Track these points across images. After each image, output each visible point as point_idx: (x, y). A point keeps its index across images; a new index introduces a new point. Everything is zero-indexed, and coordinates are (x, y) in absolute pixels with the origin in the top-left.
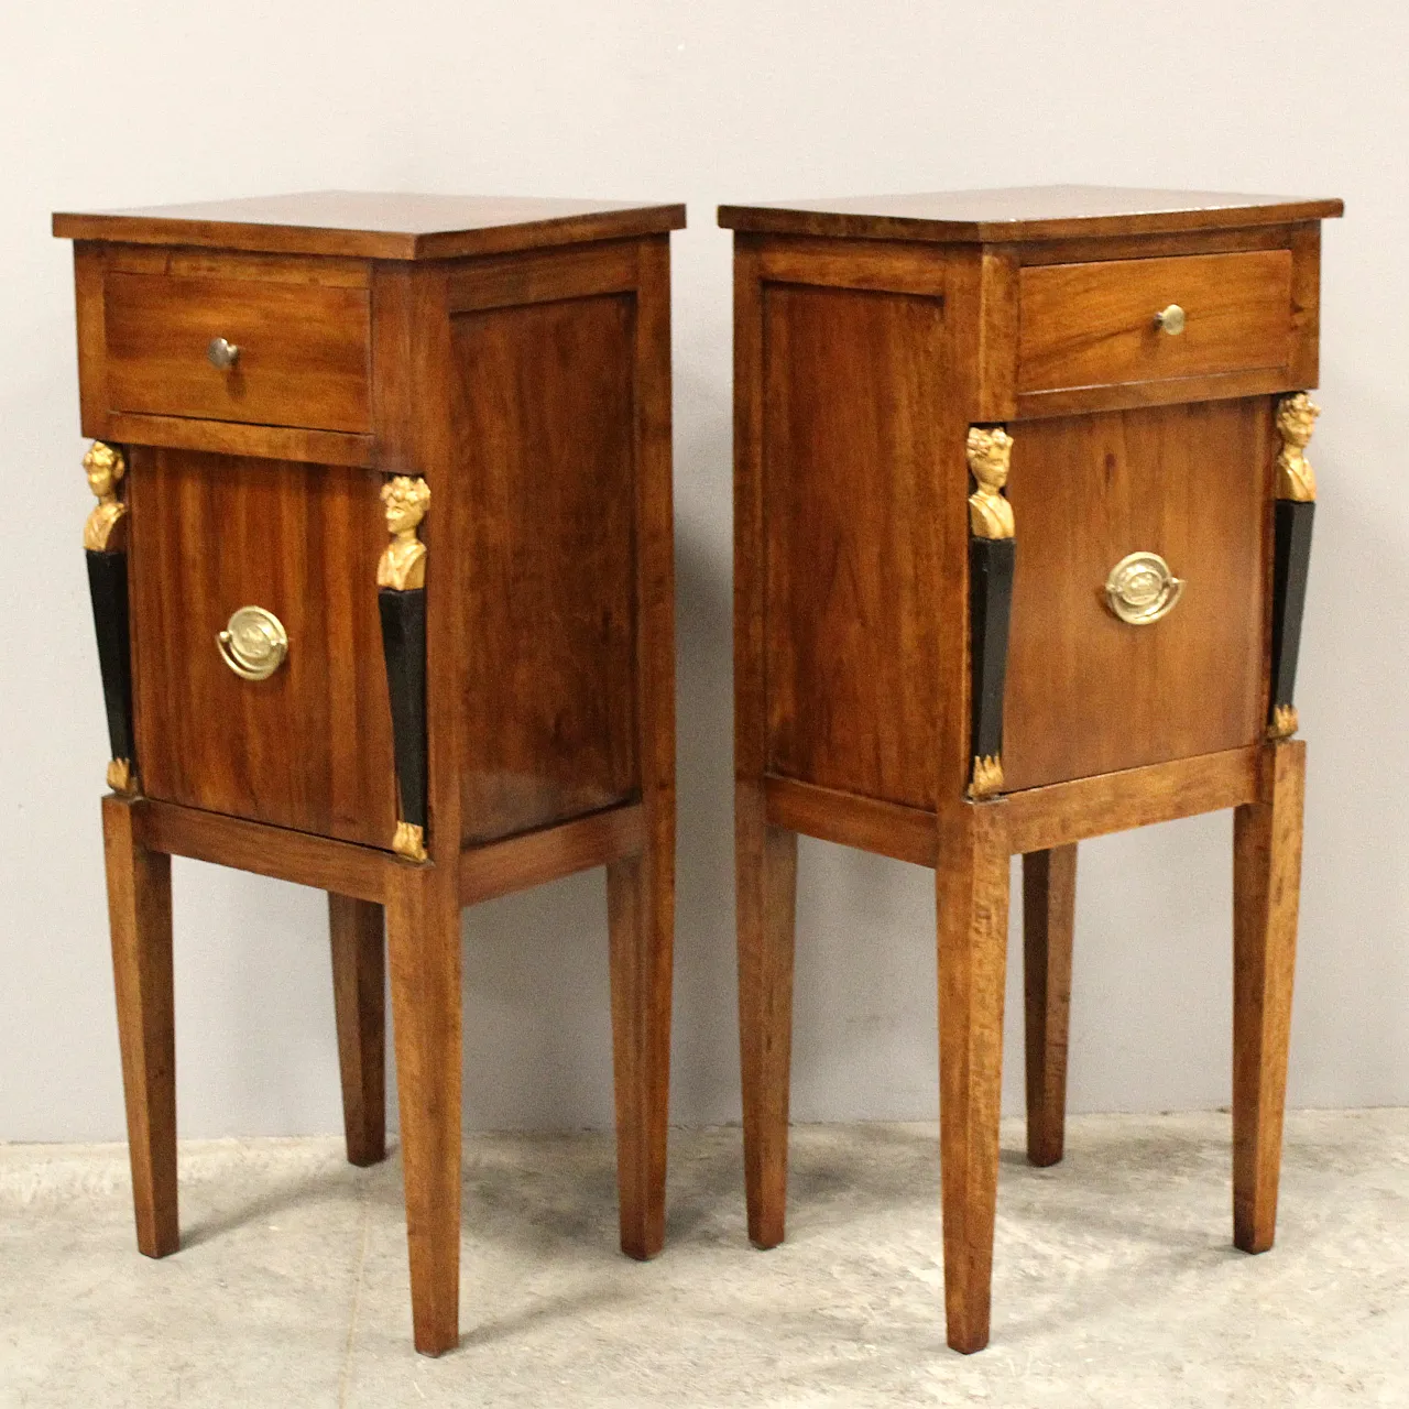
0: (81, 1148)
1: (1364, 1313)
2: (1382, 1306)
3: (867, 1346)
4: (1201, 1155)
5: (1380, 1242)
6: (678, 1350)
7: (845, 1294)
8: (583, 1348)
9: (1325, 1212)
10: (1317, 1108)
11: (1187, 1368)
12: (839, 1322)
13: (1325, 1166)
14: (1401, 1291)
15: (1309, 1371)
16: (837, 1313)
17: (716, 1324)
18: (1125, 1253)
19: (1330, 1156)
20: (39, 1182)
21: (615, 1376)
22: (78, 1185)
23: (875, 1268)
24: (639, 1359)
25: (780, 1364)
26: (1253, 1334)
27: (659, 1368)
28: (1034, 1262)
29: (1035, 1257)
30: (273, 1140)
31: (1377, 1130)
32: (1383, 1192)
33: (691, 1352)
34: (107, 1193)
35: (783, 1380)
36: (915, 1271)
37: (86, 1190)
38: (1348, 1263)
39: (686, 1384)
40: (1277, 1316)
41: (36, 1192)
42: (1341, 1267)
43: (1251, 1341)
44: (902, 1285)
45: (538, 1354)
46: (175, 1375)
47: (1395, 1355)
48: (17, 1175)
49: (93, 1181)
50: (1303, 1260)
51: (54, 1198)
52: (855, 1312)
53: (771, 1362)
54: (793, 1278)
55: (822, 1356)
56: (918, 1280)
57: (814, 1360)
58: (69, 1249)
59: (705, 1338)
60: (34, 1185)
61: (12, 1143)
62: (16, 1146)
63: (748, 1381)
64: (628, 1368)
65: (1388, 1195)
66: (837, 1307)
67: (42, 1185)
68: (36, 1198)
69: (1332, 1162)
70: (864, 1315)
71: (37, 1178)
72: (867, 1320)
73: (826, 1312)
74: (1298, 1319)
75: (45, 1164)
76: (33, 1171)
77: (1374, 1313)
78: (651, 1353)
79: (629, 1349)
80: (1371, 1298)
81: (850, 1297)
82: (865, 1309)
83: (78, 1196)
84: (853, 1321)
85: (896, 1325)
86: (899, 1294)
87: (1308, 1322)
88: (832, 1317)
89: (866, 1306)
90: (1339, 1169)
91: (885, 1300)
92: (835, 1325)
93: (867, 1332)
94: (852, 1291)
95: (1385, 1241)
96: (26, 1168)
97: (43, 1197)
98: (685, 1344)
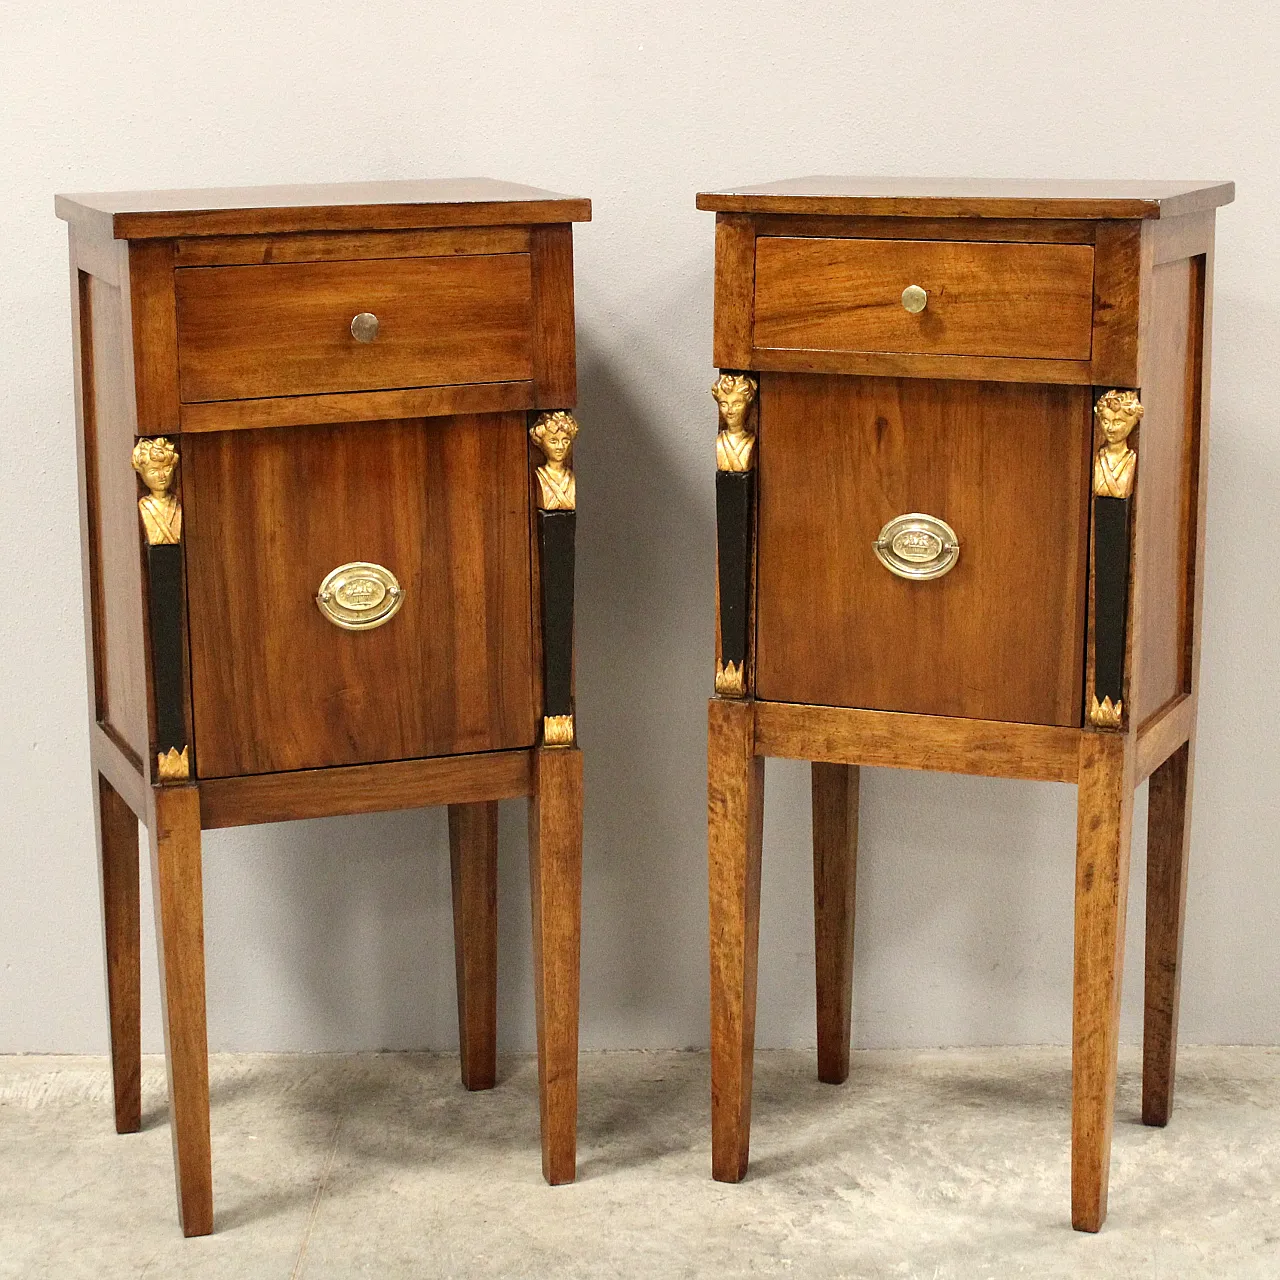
0: (89, 1059)
1: (1260, 1241)
3: (783, 1261)
4: (1125, 1087)
6: (606, 1260)
7: (772, 1211)
8: (519, 1256)
10: (1241, 1045)
12: (761, 1238)
13: (1241, 1099)
16: (760, 1229)
18: (1040, 1179)
19: (1247, 1090)
20: (46, 1091)
22: (81, 1094)
23: (803, 1188)
24: (570, 1268)
26: (1150, 1257)
28: (952, 1185)
29: (954, 1180)
33: (619, 1263)
36: (840, 1191)
37: (87, 1098)
40: (1176, 1242)
41: (42, 1099)
42: (1243, 1196)
44: (825, 1203)
46: (139, 1273)
48: (26, 1084)
51: (57, 1104)
52: (777, 1227)
54: (724, 1195)
55: (740, 1269)
56: (841, 1199)
58: (63, 1153)
59: (633, 1249)
60: (41, 1092)
61: (28, 1054)
62: (29, 1056)
66: (761, 1223)
67: (47, 1094)
68: (40, 1105)
69: (1249, 1095)
70: (785, 1232)
71: (45, 1086)
72: (787, 1236)
73: (750, 1228)
74: (1195, 1245)
75: (54, 1074)
76: (42, 1080)
77: (1268, 1240)
78: (581, 1262)
79: (561, 1259)
80: (1268, 1226)
81: (775, 1214)
82: (787, 1225)
83: (79, 1104)
84: (774, 1236)
85: (814, 1241)
86: (821, 1213)
87: (1204, 1248)
88: (755, 1233)
89: (789, 1222)
90: (1254, 1103)
91: (807, 1217)
92: (757, 1240)
93: (785, 1248)
94: (777, 1208)
96: (36, 1077)
97: (47, 1104)
98: (613, 1255)
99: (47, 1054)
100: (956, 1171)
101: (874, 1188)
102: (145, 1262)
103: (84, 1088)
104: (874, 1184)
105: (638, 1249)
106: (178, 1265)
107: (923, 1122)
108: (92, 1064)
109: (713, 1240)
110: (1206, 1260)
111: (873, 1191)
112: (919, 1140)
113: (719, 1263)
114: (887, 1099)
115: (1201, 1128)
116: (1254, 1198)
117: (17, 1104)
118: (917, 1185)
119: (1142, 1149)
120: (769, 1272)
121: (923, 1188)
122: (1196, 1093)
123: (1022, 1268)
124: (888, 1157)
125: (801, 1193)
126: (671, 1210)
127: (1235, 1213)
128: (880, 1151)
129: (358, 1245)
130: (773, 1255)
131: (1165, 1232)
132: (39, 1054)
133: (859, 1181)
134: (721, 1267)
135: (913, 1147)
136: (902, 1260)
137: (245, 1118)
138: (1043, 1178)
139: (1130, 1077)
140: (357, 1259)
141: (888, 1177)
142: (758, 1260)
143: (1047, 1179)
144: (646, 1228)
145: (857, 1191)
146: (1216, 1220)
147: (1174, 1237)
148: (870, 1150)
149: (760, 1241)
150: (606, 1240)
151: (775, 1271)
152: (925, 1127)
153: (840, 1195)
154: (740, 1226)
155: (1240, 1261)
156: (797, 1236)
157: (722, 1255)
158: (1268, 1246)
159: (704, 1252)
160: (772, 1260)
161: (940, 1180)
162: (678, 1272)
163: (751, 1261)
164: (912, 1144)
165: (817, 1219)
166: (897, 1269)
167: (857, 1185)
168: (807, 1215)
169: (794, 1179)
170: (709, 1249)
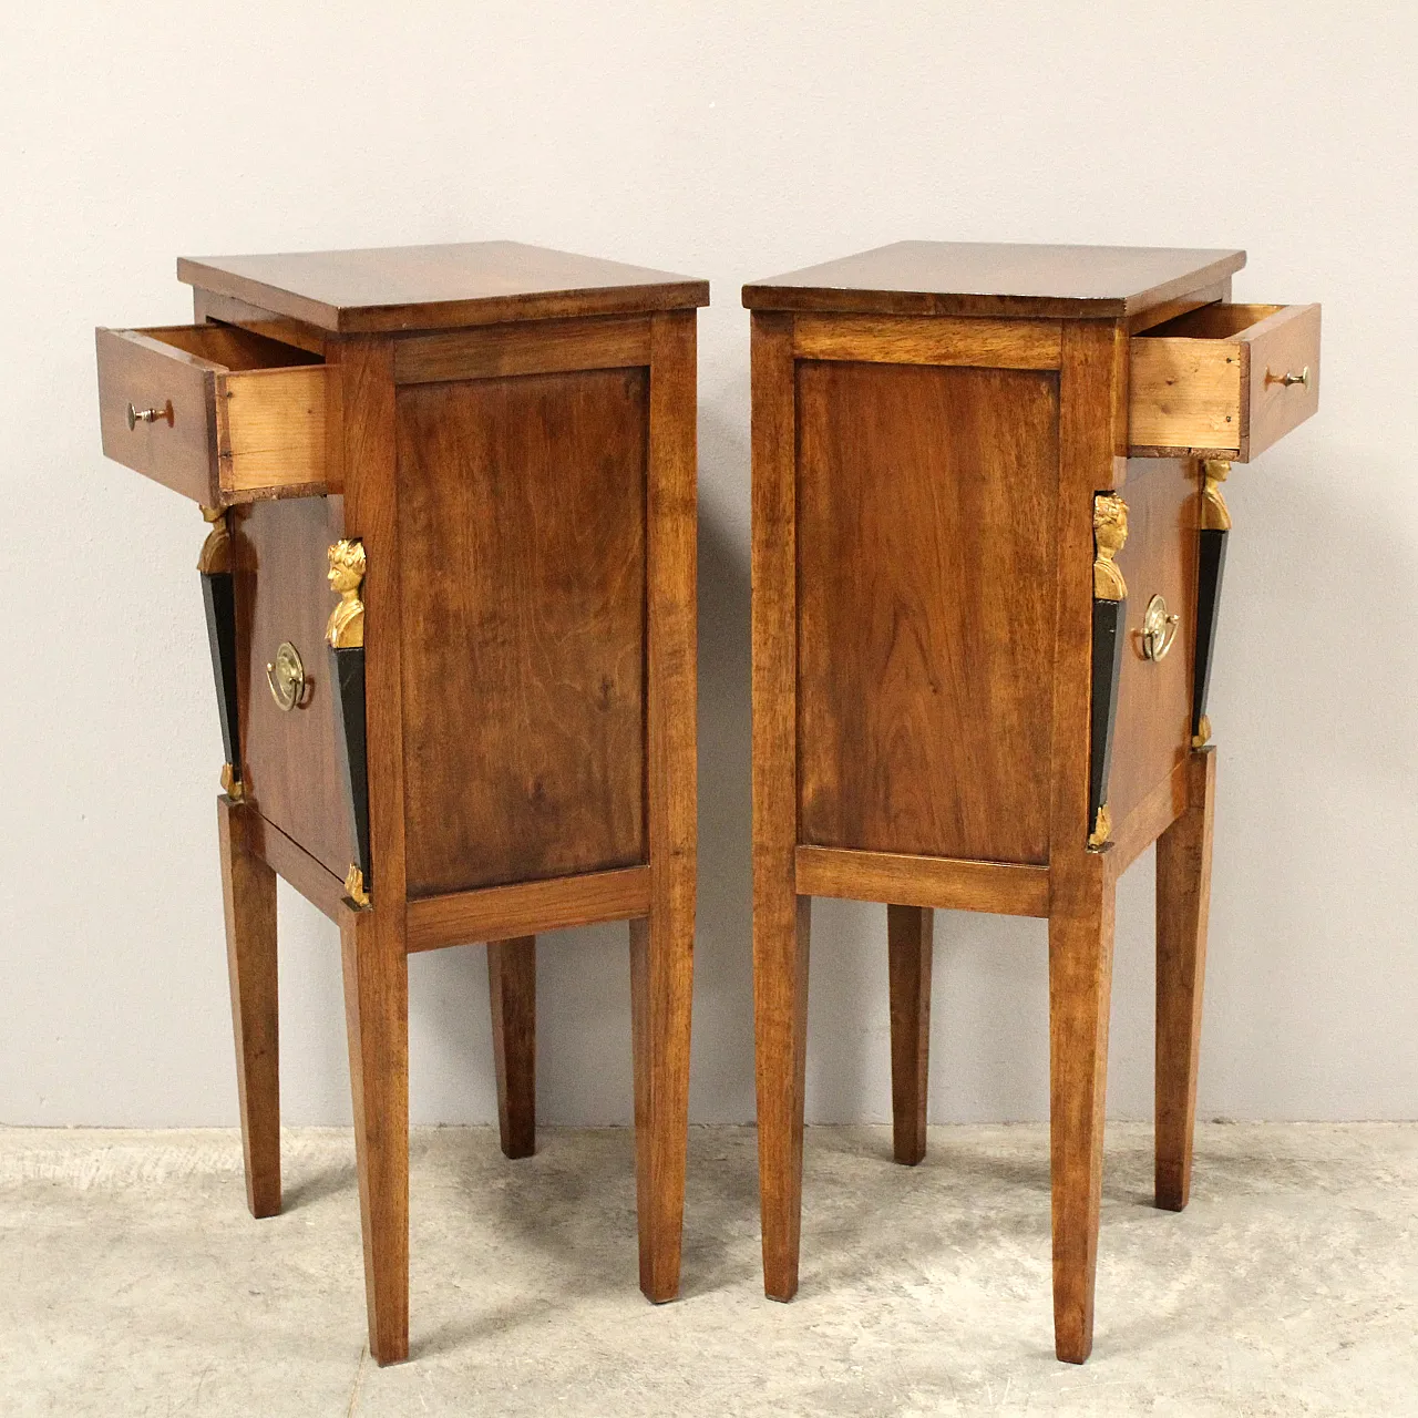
0: (141, 1133)
1: (1334, 1345)
2: (1352, 1338)
3: (854, 1368)
5: (1355, 1266)
6: (674, 1367)
7: (840, 1311)
8: (583, 1362)
9: (1305, 1233)
10: (1308, 1121)
11: (1158, 1400)
12: (829, 1340)
13: (1308, 1184)
14: (1372, 1322)
15: (1275, 1407)
16: (829, 1331)
18: (1110, 1274)
19: (1315, 1173)
20: (98, 1169)
21: (610, 1393)
22: (134, 1173)
23: (871, 1283)
24: (636, 1375)
25: (768, 1384)
26: (1225, 1365)
27: (654, 1386)
28: (1021, 1280)
29: (1025, 1275)
30: (320, 1130)
31: (1364, 1146)
32: (1364, 1213)
33: (686, 1369)
34: (159, 1182)
35: (770, 1402)
36: (909, 1288)
37: (140, 1177)
38: (1323, 1290)
39: (677, 1404)
41: (94, 1179)
42: (1315, 1294)
43: (1222, 1372)
44: (894, 1301)
45: (541, 1367)
46: (197, 1380)
47: (1359, 1392)
48: (77, 1161)
49: (147, 1170)
50: (1280, 1284)
51: (109, 1185)
52: (845, 1330)
53: (760, 1382)
55: (810, 1377)
56: (909, 1296)
57: (803, 1381)
58: (117, 1240)
59: (700, 1354)
60: (94, 1170)
61: (77, 1127)
62: (81, 1130)
63: (735, 1402)
64: (625, 1385)
65: (1369, 1217)
66: (830, 1324)
67: (100, 1171)
68: (92, 1185)
69: (1317, 1178)
70: (855, 1334)
71: (97, 1164)
72: (856, 1339)
73: (818, 1330)
74: (1269, 1350)
75: (106, 1150)
76: (93, 1157)
77: (1344, 1345)
78: (648, 1369)
79: (628, 1364)
80: (1342, 1328)
81: (844, 1314)
82: (856, 1327)
83: (132, 1184)
84: (843, 1339)
85: (884, 1345)
86: (890, 1312)
87: (1279, 1353)
88: (824, 1336)
89: (857, 1323)
90: (1323, 1187)
91: (876, 1318)
92: (827, 1344)
93: (855, 1353)
94: (846, 1306)
95: (1361, 1267)
96: (88, 1153)
97: (100, 1184)
98: (680, 1361)
99: (97, 1127)
100: (1025, 1263)
101: (943, 1284)
102: (203, 1367)
104: (943, 1279)
105: (705, 1353)
106: (238, 1370)
108: (144, 1139)
109: (780, 1343)
110: (1281, 1367)
111: (942, 1287)
112: (986, 1228)
113: (790, 1370)
114: (953, 1181)
115: (1270, 1216)
116: (1326, 1297)
117: (68, 1184)
118: (987, 1282)
119: (1212, 1239)
120: (838, 1380)
121: (992, 1283)
122: (1264, 1176)
123: (1096, 1377)
124: (956, 1248)
125: (869, 1289)
126: (738, 1308)
127: (1307, 1314)
128: (948, 1242)
130: (842, 1361)
131: (1239, 1335)
132: (89, 1127)
133: (927, 1275)
134: (791, 1375)
135: (981, 1237)
136: (974, 1368)
138: (1114, 1272)
141: (956, 1272)
142: (827, 1368)
143: (1118, 1274)
144: (714, 1329)
145: (926, 1286)
146: (1290, 1320)
147: (1247, 1341)
149: (830, 1345)
150: (674, 1343)
151: (845, 1379)
152: (992, 1214)
153: (909, 1292)
154: (807, 1328)
155: (1315, 1368)
156: (867, 1339)
157: (792, 1361)
158: (1343, 1352)
159: (772, 1358)
160: (842, 1366)
161: (1009, 1275)
162: (747, 1380)
163: (821, 1367)
164: (981, 1232)
165: (886, 1319)
166: (970, 1377)
167: (926, 1281)
168: (876, 1314)
169: (862, 1273)
170: (778, 1354)
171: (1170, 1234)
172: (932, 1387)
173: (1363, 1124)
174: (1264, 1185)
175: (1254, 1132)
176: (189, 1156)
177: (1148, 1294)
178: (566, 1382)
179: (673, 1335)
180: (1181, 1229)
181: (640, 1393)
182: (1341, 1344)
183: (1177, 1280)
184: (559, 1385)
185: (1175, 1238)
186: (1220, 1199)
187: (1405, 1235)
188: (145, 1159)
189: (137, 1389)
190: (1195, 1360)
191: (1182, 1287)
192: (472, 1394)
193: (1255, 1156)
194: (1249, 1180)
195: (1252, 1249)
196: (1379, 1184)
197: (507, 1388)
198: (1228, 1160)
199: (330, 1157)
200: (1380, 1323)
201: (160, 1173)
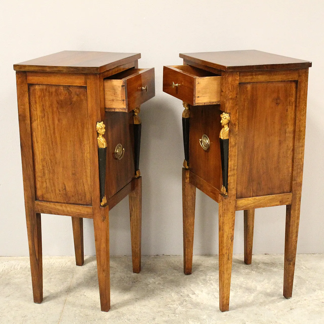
0: (15, 258)
1: (289, 309)
2: (293, 307)
3: (176, 315)
4: (259, 266)
6: (134, 315)
11: (247, 323)
14: (298, 304)
16: (171, 306)
17: (144, 308)
18: (238, 292)
21: (119, 322)
22: (13, 267)
23: (182, 294)
24: (125, 317)
25: (156, 319)
26: (263, 314)
27: (129, 320)
30: (57, 257)
33: (137, 316)
34: (19, 270)
36: (191, 295)
43: (262, 316)
44: (187, 299)
45: (103, 315)
46: (23, 319)
49: (16, 267)
51: (7, 270)
52: (175, 306)
53: (154, 319)
54: (163, 296)
55: (166, 317)
56: (191, 297)
57: (164, 319)
58: (7, 284)
59: (141, 312)
60: (3, 267)
62: (1, 257)
64: (122, 319)
66: (171, 304)
67: (5, 267)
68: (3, 270)
70: (177, 307)
71: (4, 265)
72: (177, 308)
73: (169, 306)
74: (274, 311)
75: (7, 262)
78: (128, 316)
80: (291, 305)
81: (175, 302)
82: (178, 305)
83: (12, 270)
84: (174, 308)
85: (184, 309)
86: (186, 301)
87: (276, 311)
89: (178, 304)
93: (177, 311)
94: (176, 300)
95: (297, 290)
96: (3, 263)
97: (4, 270)
98: (136, 313)
99: (5, 256)
101: (199, 294)
102: (25, 315)
103: (13, 266)
105: (142, 312)
106: (32, 316)
107: (211, 276)
108: (16, 259)
109: (159, 309)
110: (276, 315)
111: (198, 295)
112: (210, 280)
113: (161, 316)
115: (276, 277)
118: (209, 294)
119: (262, 283)
120: (172, 318)
122: (275, 267)
123: (232, 317)
124: (202, 285)
125: (181, 296)
127: (283, 302)
128: (201, 284)
129: (76, 311)
130: (174, 314)
131: (267, 307)
132: (3, 256)
133: (195, 292)
134: (161, 317)
136: (204, 315)
137: (51, 274)
139: (260, 263)
140: (75, 315)
141: (202, 291)
143: (240, 292)
144: (144, 306)
146: (279, 303)
147: (269, 308)
148: (198, 284)
149: (171, 309)
150: (135, 309)
151: (174, 318)
152: (211, 277)
153: (190, 296)
154: (166, 305)
155: (284, 315)
156: (180, 308)
157: (162, 314)
158: (291, 311)
159: (157, 313)
160: (173, 315)
161: (214, 292)
162: (151, 318)
163: (169, 315)
164: (208, 282)
165: (185, 303)
166: (203, 317)
167: (195, 294)
168: (182, 302)
169: (180, 292)
170: (159, 312)
171: (253, 282)
172: (194, 320)
173: (300, 255)
174: (275, 270)
175: (274, 257)
176: (26, 263)
177: (246, 297)
178: (109, 319)
179: (135, 307)
180: (255, 281)
181: (126, 322)
182: (291, 309)
183: (253, 293)
184: (107, 320)
185: (254, 283)
186: (265, 273)
187: (307, 282)
188: (16, 264)
189: (9, 321)
190: (256, 313)
191: (254, 295)
192: (87, 322)
193: (274, 263)
194: (272, 268)
195: (272, 285)
196: (302, 269)
197: (95, 320)
198: (268, 263)
199: (59, 264)
200: (300, 304)
201: (19, 267)
